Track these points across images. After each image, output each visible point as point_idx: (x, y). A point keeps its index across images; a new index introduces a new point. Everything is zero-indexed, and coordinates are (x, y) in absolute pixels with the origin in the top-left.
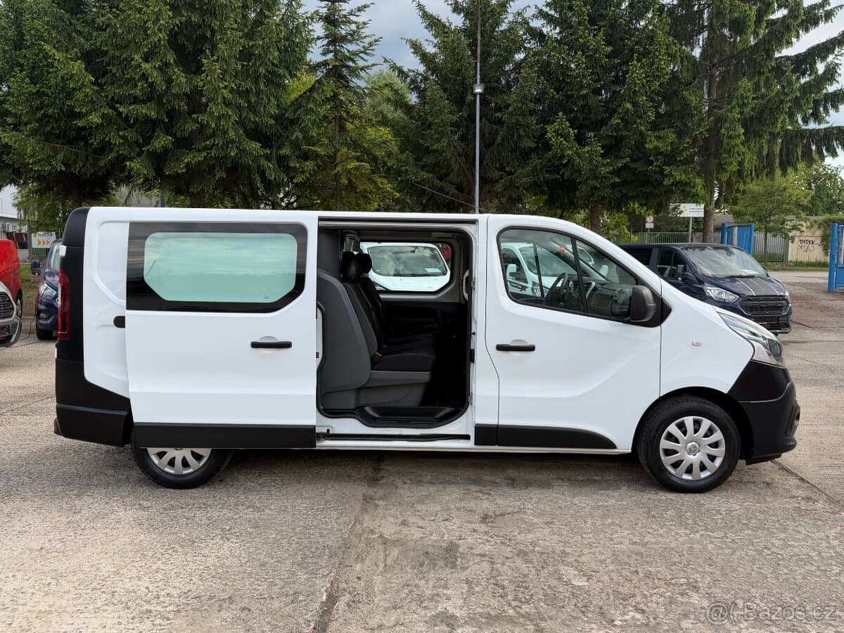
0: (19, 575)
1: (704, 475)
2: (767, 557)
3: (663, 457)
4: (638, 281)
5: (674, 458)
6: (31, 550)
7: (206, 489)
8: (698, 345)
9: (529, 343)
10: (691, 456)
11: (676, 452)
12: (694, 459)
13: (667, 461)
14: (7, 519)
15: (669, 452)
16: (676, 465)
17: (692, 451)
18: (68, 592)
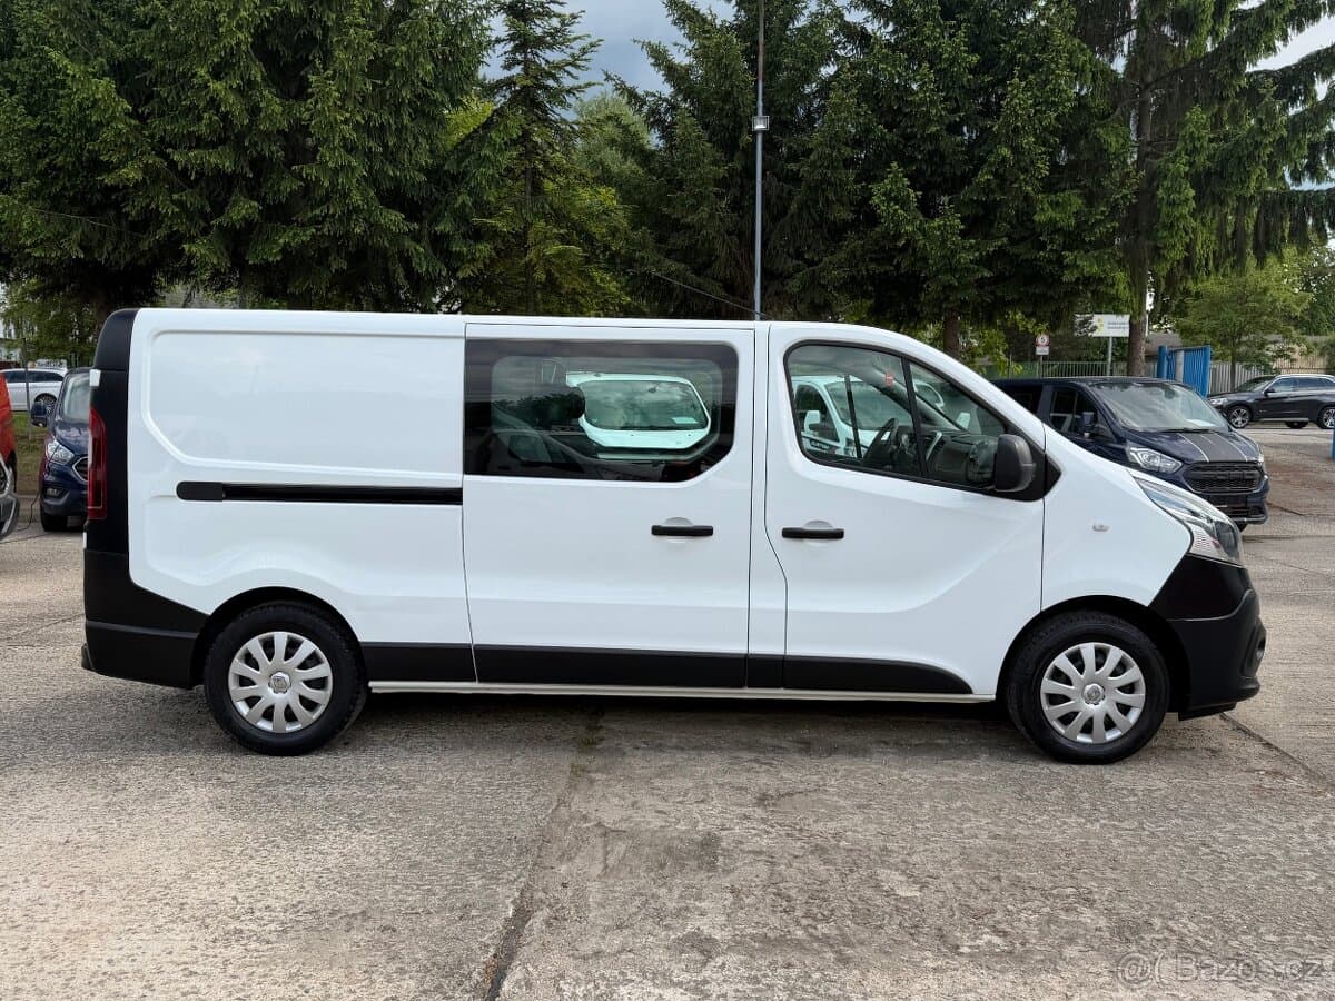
0: (34, 880)
1: (1111, 735)
2: (1205, 857)
3: (1046, 707)
4: (1007, 426)
5: (1063, 708)
6: (51, 845)
7: (323, 757)
8: (1102, 529)
9: (835, 526)
10: (1091, 706)
11: (1067, 699)
12: (1096, 710)
13: (1052, 713)
14: (10, 799)
15: (1055, 699)
16: (1067, 719)
17: (1093, 698)
18: (112, 903)
